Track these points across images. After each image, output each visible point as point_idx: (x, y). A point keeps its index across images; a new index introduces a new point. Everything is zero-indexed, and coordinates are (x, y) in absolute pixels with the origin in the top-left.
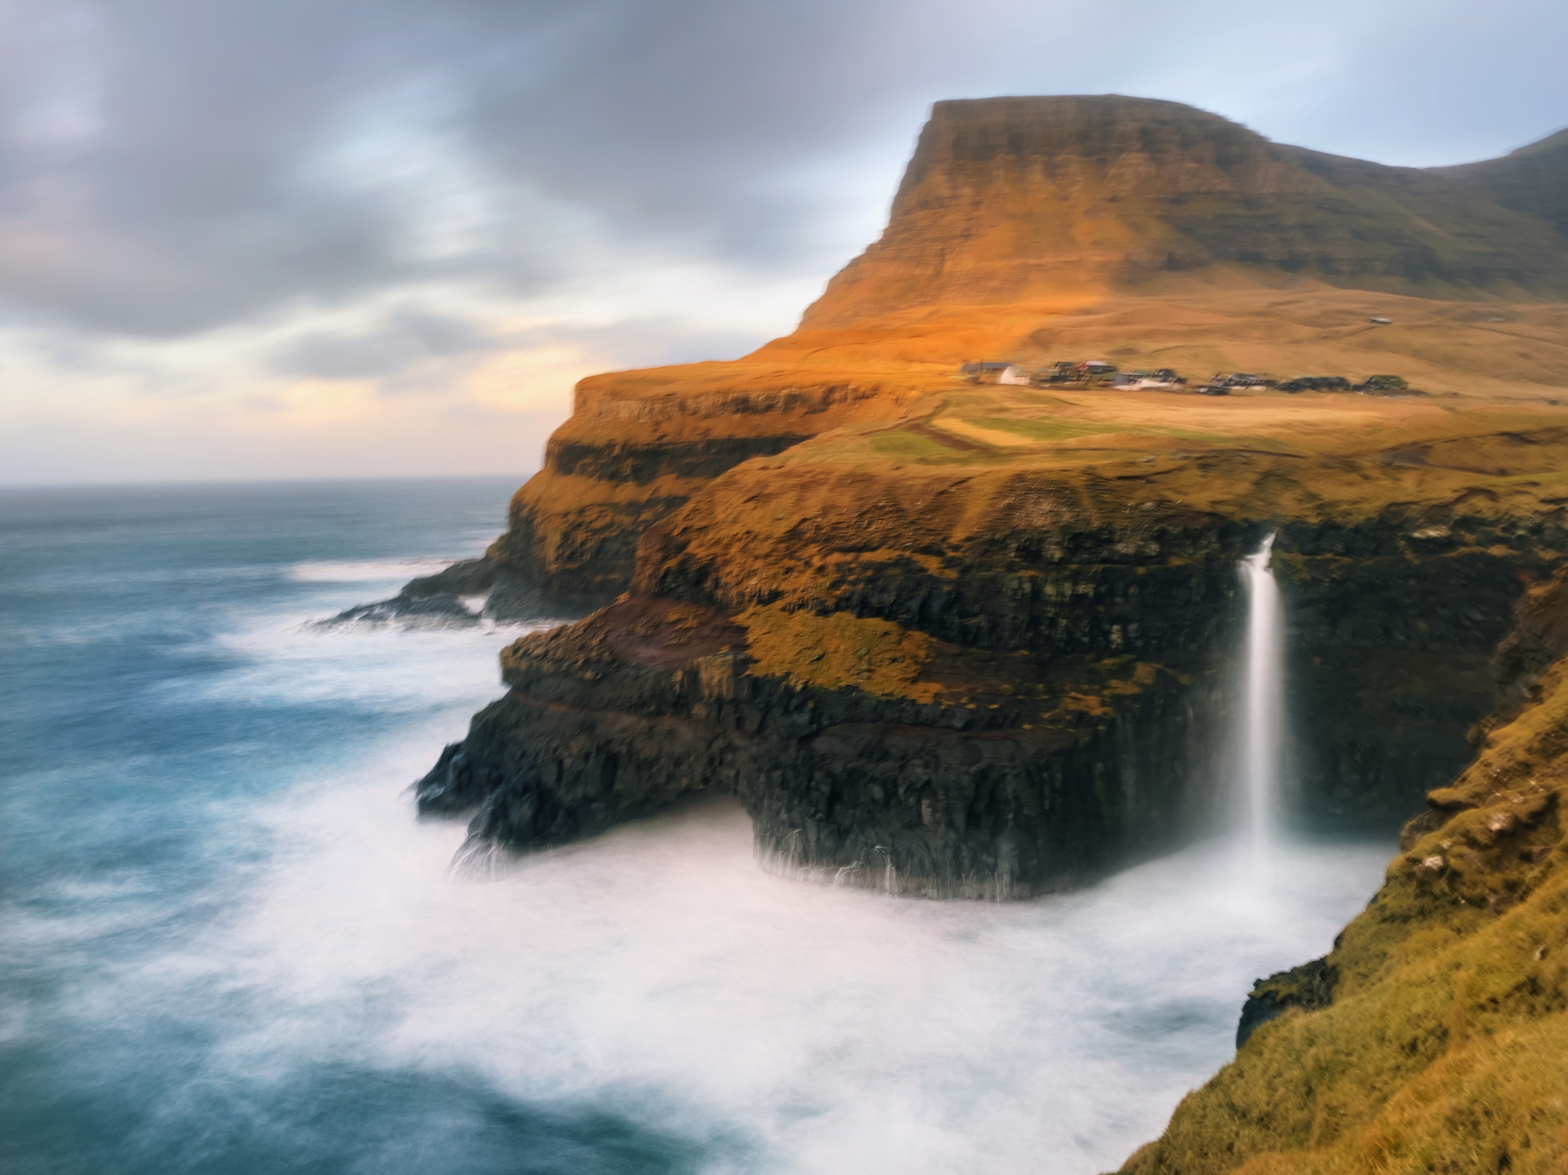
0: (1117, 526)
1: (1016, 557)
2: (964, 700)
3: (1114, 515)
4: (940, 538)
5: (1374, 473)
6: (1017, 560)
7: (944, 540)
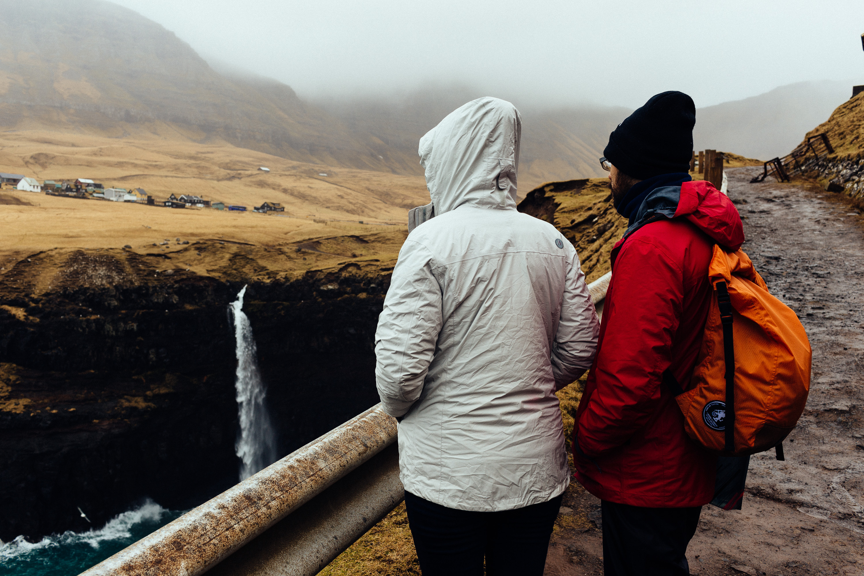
0: (150, 284)
1: (83, 306)
2: (48, 408)
3: (147, 278)
4: (23, 294)
5: (293, 255)
6: (84, 308)
7: (27, 295)
